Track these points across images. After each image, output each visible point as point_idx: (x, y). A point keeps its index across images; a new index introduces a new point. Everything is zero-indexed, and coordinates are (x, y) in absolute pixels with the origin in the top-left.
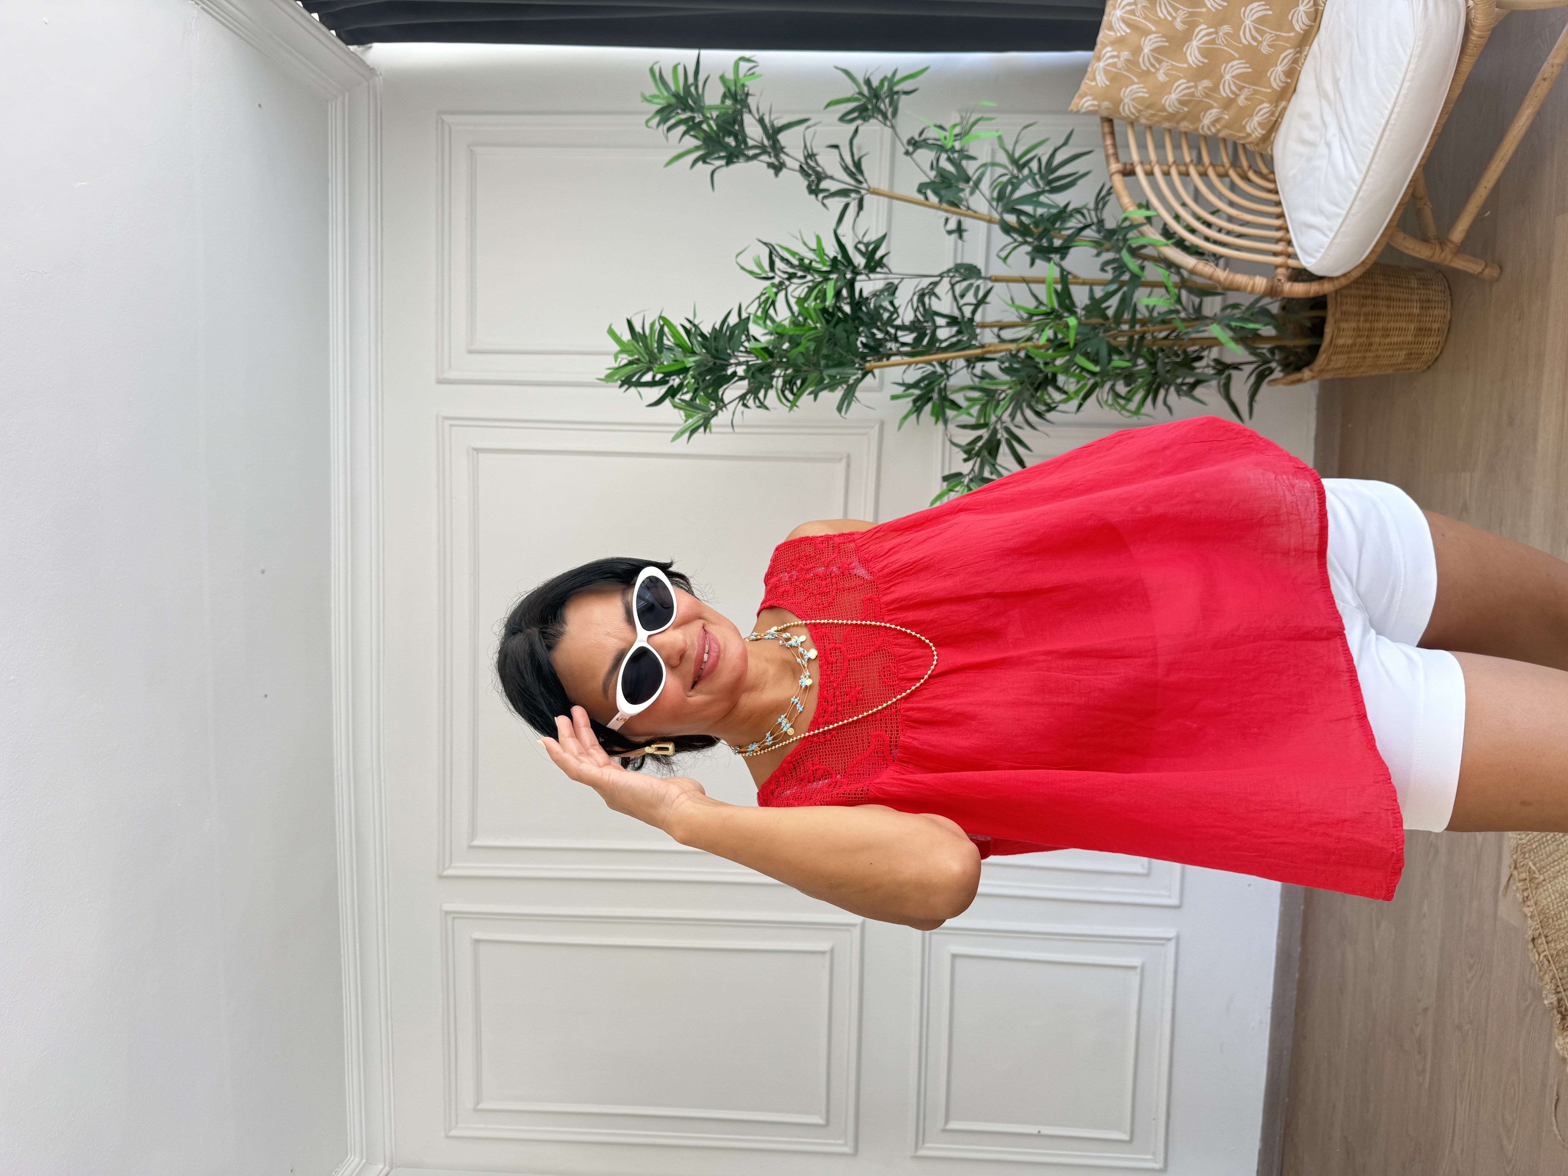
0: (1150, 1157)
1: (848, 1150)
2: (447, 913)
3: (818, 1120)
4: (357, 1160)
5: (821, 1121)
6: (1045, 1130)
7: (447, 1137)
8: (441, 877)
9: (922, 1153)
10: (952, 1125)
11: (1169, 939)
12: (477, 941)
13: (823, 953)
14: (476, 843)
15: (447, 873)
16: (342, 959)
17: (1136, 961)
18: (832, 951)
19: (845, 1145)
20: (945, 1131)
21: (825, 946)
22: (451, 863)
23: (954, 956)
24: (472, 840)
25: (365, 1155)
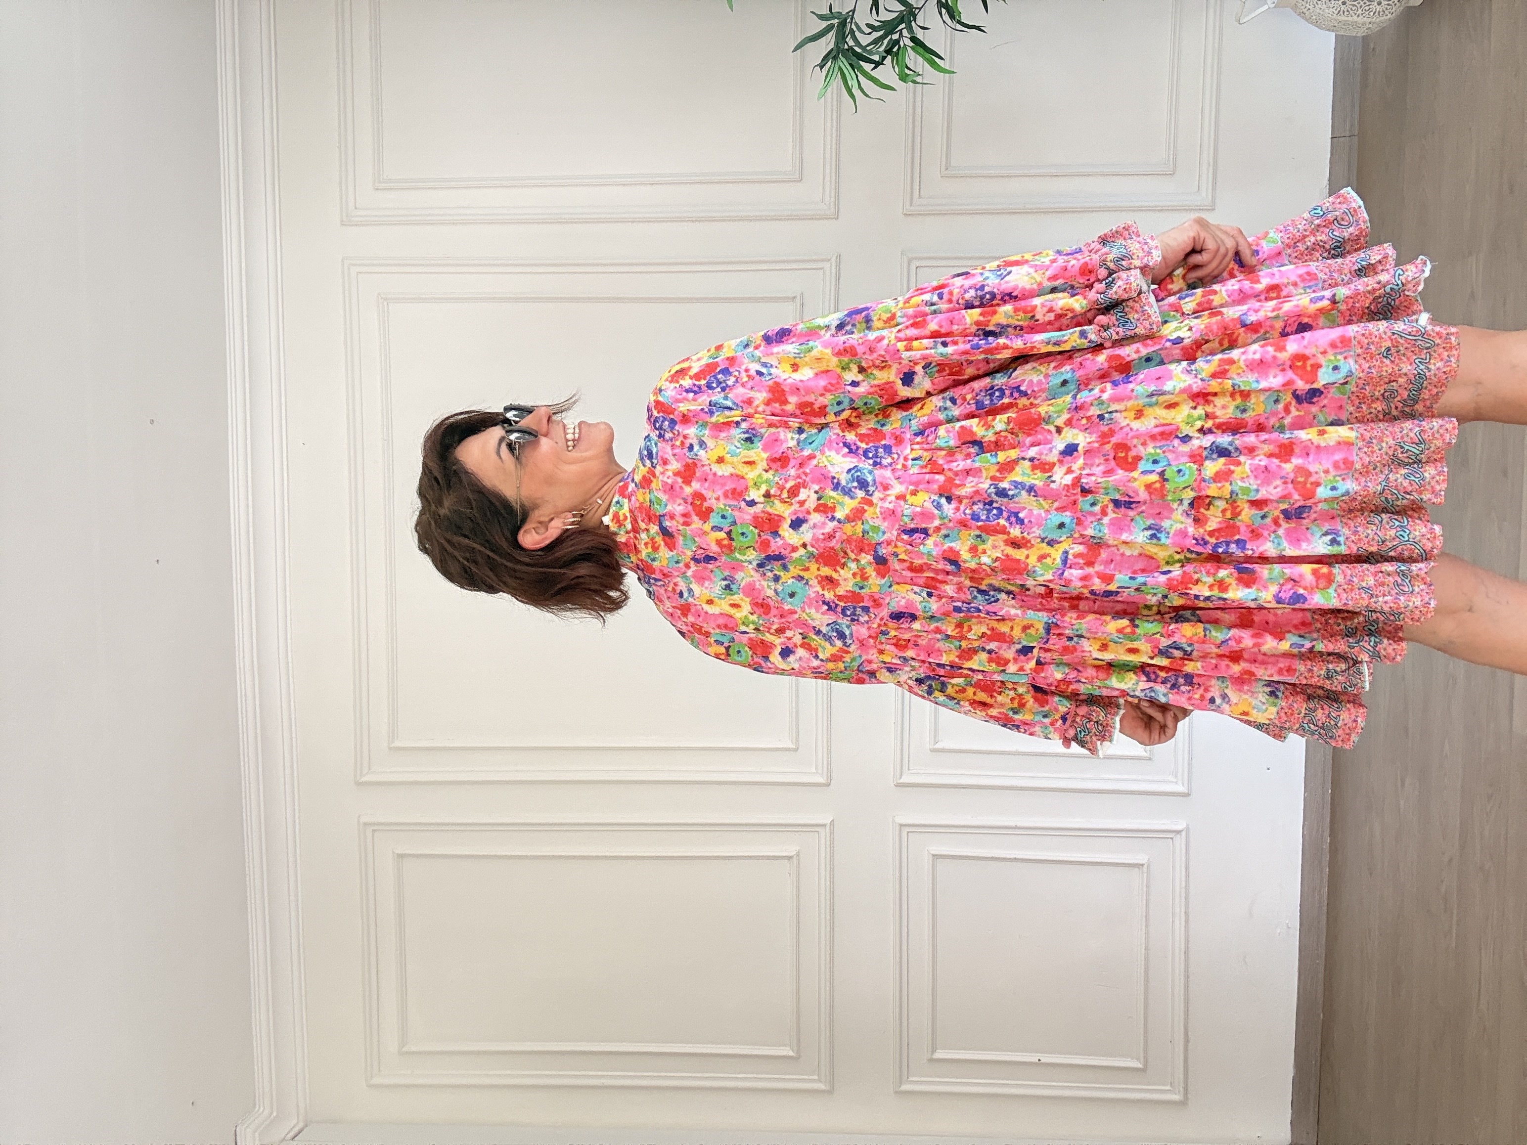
0: (1168, 1088)
1: (822, 1086)
2: (365, 824)
3: (788, 1052)
4: (267, 1112)
5: (791, 1053)
6: (1046, 1059)
7: (370, 1086)
8: (359, 784)
9: (905, 1087)
10: (939, 1055)
11: (1178, 832)
12: (401, 856)
13: (790, 858)
14: (397, 744)
15: (364, 779)
16: (248, 879)
17: (1141, 858)
18: (798, 855)
19: (819, 1081)
20: (931, 1060)
21: (791, 850)
22: (370, 769)
23: (936, 857)
24: (393, 742)
25: (275, 1107)
